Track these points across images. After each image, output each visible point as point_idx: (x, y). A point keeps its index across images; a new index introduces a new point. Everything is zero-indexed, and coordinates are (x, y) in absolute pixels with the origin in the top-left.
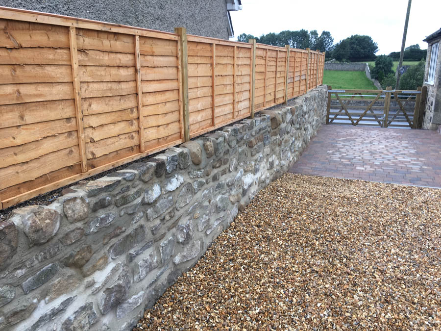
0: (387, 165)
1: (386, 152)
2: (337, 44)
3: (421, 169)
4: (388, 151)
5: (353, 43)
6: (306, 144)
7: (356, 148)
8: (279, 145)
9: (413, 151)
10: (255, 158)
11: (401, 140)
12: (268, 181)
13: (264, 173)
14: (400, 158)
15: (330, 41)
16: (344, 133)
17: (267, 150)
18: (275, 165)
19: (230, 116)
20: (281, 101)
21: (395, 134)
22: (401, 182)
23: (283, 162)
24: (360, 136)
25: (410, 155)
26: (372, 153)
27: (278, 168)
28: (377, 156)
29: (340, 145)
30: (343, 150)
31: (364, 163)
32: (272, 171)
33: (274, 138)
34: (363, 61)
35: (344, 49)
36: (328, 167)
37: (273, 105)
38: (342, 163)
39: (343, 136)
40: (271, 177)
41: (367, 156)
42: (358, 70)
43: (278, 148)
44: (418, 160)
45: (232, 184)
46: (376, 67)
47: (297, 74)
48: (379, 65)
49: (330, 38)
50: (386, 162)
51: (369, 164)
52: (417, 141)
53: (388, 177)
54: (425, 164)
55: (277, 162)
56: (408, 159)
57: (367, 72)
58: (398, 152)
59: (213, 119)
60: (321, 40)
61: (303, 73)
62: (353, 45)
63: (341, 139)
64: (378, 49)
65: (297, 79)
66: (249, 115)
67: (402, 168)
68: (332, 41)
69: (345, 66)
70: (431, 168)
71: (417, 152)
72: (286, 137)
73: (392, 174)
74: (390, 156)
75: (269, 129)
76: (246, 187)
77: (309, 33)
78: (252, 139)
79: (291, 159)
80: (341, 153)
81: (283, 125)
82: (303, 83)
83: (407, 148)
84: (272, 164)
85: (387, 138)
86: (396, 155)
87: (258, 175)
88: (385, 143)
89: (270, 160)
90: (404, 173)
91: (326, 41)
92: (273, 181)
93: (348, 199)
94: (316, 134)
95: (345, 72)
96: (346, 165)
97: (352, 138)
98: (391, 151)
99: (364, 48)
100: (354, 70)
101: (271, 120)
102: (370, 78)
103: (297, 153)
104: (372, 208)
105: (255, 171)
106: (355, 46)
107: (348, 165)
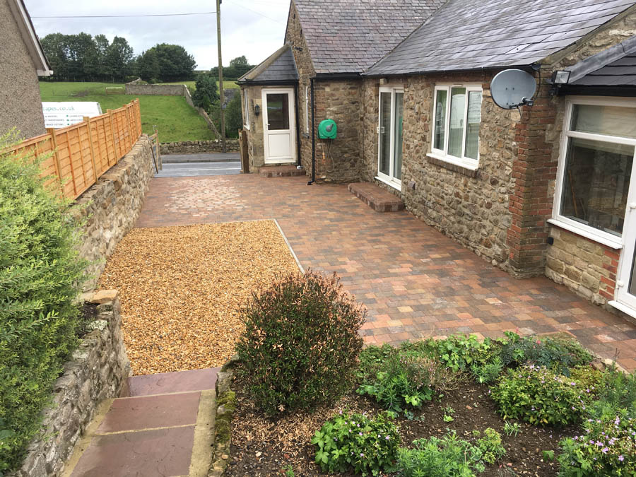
0: (217, 210)
1: (216, 199)
2: (140, 56)
3: (244, 209)
4: (218, 198)
5: (162, 55)
6: (142, 201)
7: (190, 198)
8: (124, 204)
9: (238, 195)
10: (109, 217)
11: (228, 186)
12: (121, 237)
13: (117, 231)
14: (228, 203)
15: (127, 51)
16: (176, 185)
17: (115, 209)
18: (123, 222)
19: (83, 185)
20: (114, 163)
21: (223, 181)
22: (227, 220)
23: (129, 219)
24: (192, 186)
25: (236, 199)
26: (204, 201)
27: (126, 224)
28: (209, 203)
29: (175, 198)
30: (179, 202)
31: (199, 211)
32: (122, 228)
33: (119, 198)
34: (179, 81)
35: (150, 64)
36: (169, 218)
37: (108, 168)
38: (180, 214)
39: (176, 188)
40: (122, 233)
41: (201, 205)
42: (176, 94)
43: (123, 207)
44: (241, 202)
45: (100, 239)
46: (198, 90)
47: (121, 133)
48: (201, 89)
49: (127, 47)
50: (216, 207)
51: (203, 211)
52: (242, 185)
53: (219, 219)
54: (247, 205)
55: (124, 220)
56: (234, 202)
57: (187, 97)
58: (226, 197)
59: (75, 189)
60: (114, 50)
61: (125, 130)
62: (162, 58)
63: (175, 192)
64: (195, 65)
65: (122, 138)
66: (94, 181)
67: (229, 210)
68: (131, 51)
69: (156, 89)
70: (250, 207)
71: (241, 196)
72: (127, 196)
73: (222, 215)
74: (220, 202)
75: (114, 191)
76: (108, 241)
77: (93, 38)
78: (105, 202)
79: (134, 216)
80: (177, 205)
81: (124, 186)
82: (127, 140)
83: (233, 192)
84: (121, 221)
85: (217, 186)
86: (225, 200)
87: (113, 231)
88: (215, 191)
89: (119, 218)
90: (230, 214)
91: (121, 51)
92: (124, 236)
93: (190, 238)
94: (148, 190)
95: (159, 97)
96: (183, 214)
97: (185, 189)
98: (220, 197)
99: (177, 63)
100: (170, 94)
101: (114, 183)
102: (193, 106)
103: (137, 210)
104: (208, 241)
105: (111, 228)
106: (165, 60)
107: (186, 214)
